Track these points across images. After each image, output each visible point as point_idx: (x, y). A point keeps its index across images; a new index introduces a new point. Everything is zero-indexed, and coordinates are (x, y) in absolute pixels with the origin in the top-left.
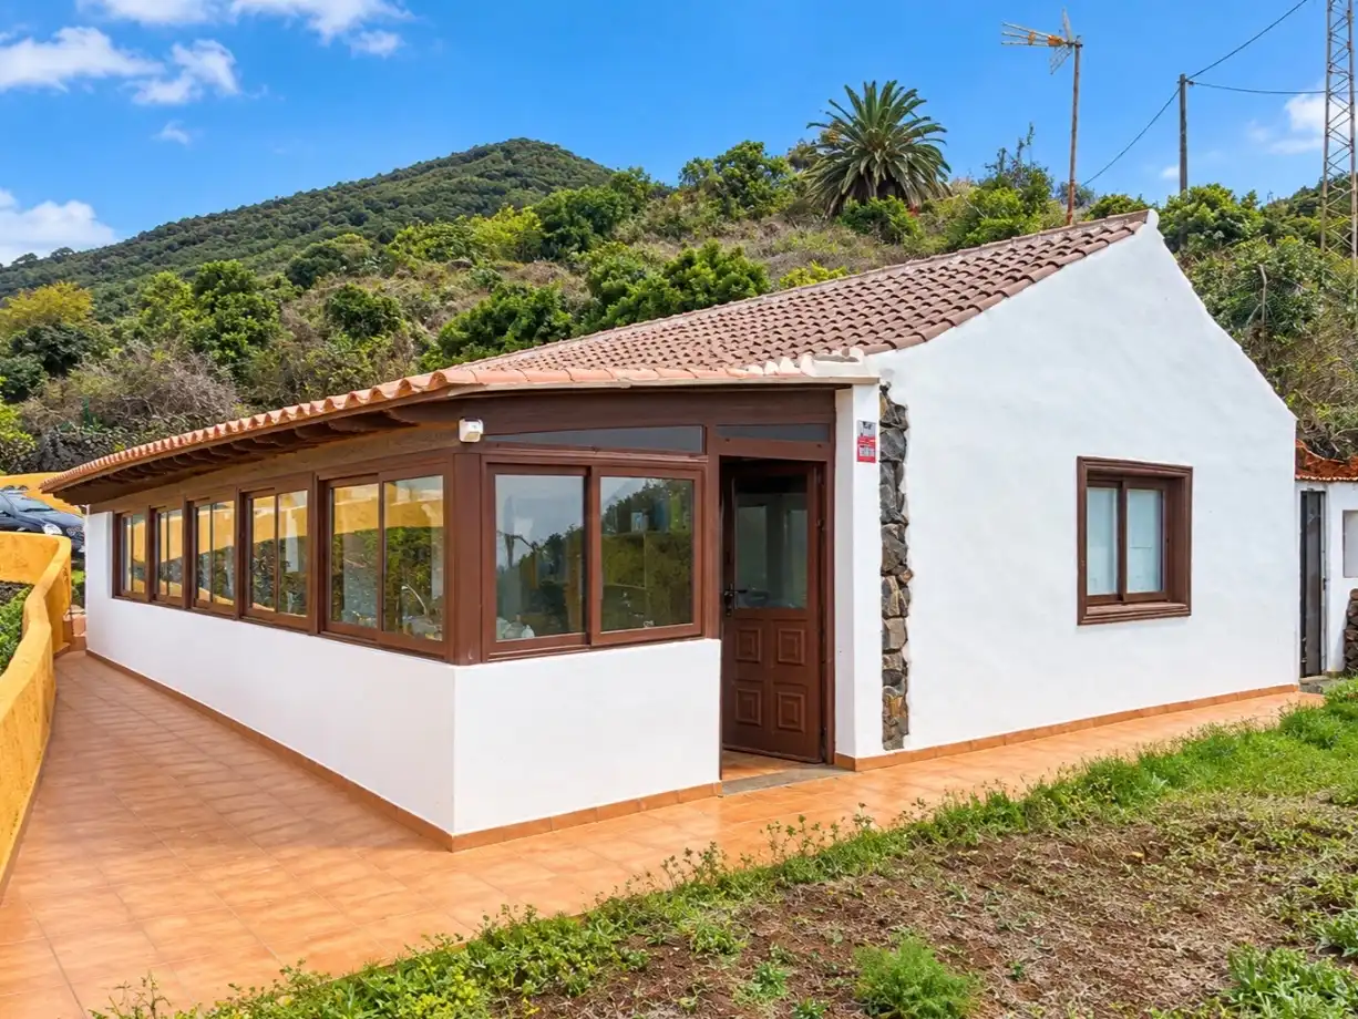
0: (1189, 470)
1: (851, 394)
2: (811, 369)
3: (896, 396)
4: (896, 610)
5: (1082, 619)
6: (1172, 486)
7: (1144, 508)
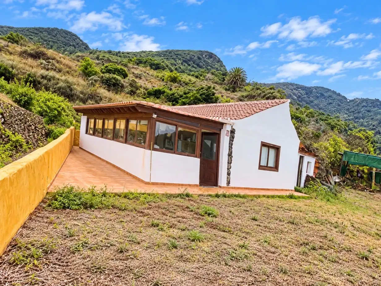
0: (280, 147)
1: (226, 125)
2: (221, 120)
3: (233, 127)
4: (230, 162)
5: (259, 169)
6: (277, 149)
7: (272, 152)
